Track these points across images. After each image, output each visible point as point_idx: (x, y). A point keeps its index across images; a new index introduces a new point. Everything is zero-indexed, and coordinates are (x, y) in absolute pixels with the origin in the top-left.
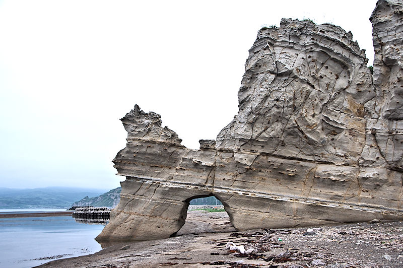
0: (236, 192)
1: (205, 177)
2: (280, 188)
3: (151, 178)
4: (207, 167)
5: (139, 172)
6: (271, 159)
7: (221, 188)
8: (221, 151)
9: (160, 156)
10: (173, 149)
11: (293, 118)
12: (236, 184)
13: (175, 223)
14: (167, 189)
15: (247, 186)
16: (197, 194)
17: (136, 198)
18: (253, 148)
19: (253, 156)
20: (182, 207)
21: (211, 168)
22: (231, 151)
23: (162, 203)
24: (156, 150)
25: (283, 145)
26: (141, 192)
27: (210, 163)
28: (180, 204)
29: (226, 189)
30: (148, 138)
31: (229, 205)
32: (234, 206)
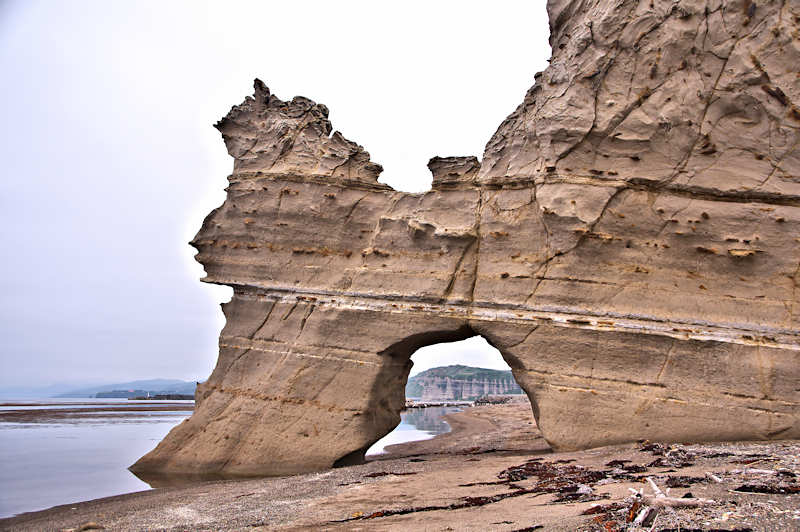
0: (546, 316)
1: (445, 274)
2: (701, 299)
3: (295, 285)
4: (452, 240)
5: (261, 272)
6: (665, 201)
7: (497, 307)
8: (495, 186)
9: (317, 219)
10: (354, 197)
11: (744, 50)
12: (547, 289)
13: (356, 421)
14: (333, 317)
15: (581, 296)
16: (420, 328)
17: (256, 347)
18: (601, 165)
19: (602, 191)
20: (376, 372)
21: (467, 244)
22: (528, 183)
23: (318, 361)
24: (308, 201)
25: (709, 151)
26: (268, 330)
27: (461, 228)
28: (370, 362)
29: (512, 308)
30: (282, 169)
31: (524, 362)
32: (540, 366)
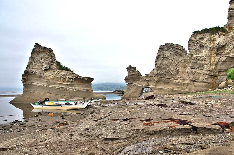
0: (154, 87)
1: (147, 83)
3: (134, 83)
4: (147, 81)
5: (131, 82)
6: (163, 78)
7: (150, 86)
8: (150, 77)
9: (136, 78)
10: (139, 76)
11: (168, 69)
12: (154, 85)
13: (140, 94)
14: (138, 86)
15: (157, 85)
18: (158, 76)
19: (158, 78)
21: (148, 81)
22: (153, 77)
23: (136, 89)
24: (135, 76)
25: (166, 75)
26: (131, 87)
27: (148, 80)
28: (141, 90)
29: (152, 86)
30: (133, 74)
